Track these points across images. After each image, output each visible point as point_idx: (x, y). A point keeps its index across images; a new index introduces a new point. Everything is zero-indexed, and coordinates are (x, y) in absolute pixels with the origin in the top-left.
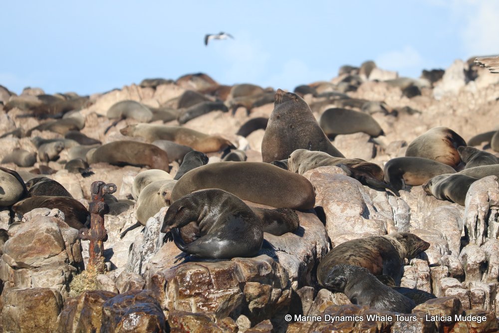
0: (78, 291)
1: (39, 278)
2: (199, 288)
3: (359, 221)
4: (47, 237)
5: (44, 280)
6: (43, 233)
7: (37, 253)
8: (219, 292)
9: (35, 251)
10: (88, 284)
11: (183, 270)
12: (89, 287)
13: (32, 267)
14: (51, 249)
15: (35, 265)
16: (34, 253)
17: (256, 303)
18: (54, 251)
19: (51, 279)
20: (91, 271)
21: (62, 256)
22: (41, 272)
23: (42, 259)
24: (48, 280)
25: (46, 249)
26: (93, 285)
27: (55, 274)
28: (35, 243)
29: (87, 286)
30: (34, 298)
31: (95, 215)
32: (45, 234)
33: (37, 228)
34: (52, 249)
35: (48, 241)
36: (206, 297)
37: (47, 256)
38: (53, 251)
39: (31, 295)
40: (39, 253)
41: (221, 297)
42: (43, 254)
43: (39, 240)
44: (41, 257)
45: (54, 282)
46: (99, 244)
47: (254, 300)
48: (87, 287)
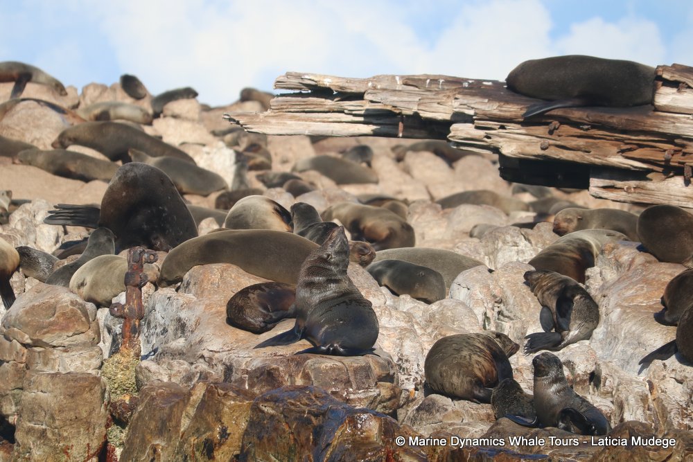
0: (110, 379)
1: (72, 360)
2: (334, 386)
3: (387, 312)
4: (72, 311)
5: (78, 363)
6: (67, 306)
7: (60, 330)
8: (359, 392)
9: (57, 327)
10: (122, 370)
11: (315, 363)
12: (123, 374)
13: (51, 345)
14: (76, 326)
15: (54, 343)
16: (55, 330)
17: (384, 407)
18: (81, 328)
19: (86, 362)
20: (126, 355)
21: (89, 336)
22: (73, 353)
23: (65, 337)
24: (82, 363)
25: (71, 325)
26: (128, 372)
27: (92, 357)
28: (57, 317)
29: (122, 372)
30: (79, 385)
31: (133, 288)
32: (71, 307)
33: (57, 299)
34: (78, 325)
35: (74, 316)
36: (346, 398)
37: (71, 334)
38: (79, 329)
39: (76, 381)
40: (62, 329)
41: (365, 398)
42: (67, 331)
43: (64, 314)
44: (65, 334)
45: (89, 366)
46: (137, 323)
47: (382, 404)
48: (121, 374)
